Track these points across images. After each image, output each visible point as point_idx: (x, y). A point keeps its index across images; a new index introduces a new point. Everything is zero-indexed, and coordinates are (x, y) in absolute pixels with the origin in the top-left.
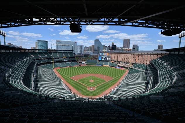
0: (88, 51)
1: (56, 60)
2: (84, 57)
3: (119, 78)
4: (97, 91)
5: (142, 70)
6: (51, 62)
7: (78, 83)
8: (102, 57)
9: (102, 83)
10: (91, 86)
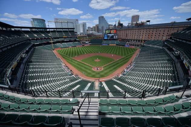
0: (92, 31)
1: (55, 40)
2: (87, 37)
3: (130, 56)
4: (106, 72)
5: (157, 47)
6: (50, 42)
7: (81, 63)
8: (108, 35)
9: (110, 62)
10: (97, 66)
